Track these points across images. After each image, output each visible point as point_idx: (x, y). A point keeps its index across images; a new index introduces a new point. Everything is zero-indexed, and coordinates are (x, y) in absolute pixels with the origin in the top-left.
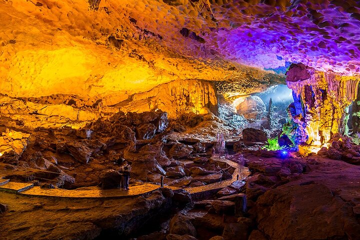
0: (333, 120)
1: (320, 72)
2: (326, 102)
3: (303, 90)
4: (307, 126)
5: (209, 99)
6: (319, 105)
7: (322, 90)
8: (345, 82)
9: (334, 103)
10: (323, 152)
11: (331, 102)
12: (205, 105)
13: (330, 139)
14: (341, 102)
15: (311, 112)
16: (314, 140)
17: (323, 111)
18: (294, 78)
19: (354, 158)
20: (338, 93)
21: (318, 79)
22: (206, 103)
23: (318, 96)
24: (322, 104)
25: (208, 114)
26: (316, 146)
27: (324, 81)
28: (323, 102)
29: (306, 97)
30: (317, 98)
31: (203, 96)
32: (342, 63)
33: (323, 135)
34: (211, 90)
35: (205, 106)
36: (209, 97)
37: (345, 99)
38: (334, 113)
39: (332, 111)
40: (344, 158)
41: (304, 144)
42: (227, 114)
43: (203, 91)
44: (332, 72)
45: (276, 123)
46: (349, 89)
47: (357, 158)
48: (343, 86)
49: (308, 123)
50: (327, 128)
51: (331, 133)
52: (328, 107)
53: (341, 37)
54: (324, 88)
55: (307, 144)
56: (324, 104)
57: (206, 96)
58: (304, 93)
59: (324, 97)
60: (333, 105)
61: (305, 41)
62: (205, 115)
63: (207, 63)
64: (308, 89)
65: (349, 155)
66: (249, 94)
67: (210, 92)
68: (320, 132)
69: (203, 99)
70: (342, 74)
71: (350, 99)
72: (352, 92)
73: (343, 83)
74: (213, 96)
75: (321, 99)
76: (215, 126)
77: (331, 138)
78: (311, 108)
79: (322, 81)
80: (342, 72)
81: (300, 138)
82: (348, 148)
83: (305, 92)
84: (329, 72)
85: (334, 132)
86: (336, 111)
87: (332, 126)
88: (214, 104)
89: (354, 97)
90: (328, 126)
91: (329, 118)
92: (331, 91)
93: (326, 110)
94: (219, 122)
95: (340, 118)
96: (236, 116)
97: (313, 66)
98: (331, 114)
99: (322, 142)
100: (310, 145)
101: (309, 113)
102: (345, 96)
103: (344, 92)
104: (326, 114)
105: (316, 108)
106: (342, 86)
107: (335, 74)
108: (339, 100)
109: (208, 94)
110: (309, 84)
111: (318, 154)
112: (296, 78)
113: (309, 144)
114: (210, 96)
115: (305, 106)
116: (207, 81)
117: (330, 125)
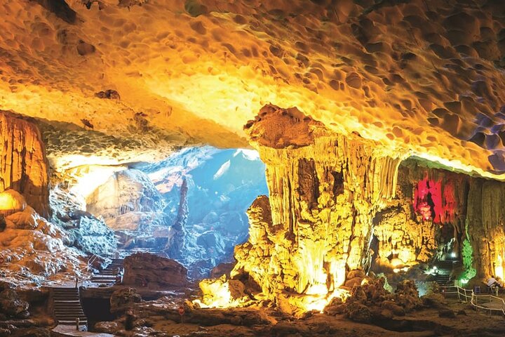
0: (352, 238)
1: (333, 134)
2: (340, 198)
3: (296, 169)
4: (299, 250)
5: (24, 170)
6: (328, 206)
7: (335, 174)
8: (377, 161)
9: (356, 204)
10: (336, 308)
11: (351, 201)
12: (12, 183)
13: (345, 282)
14: (369, 201)
15: (310, 219)
16: (312, 282)
17: (334, 219)
18: (277, 139)
19: (396, 318)
20: (365, 181)
21: (329, 149)
22: (15, 179)
23: (327, 185)
24: (333, 202)
25: (21, 210)
26: (316, 296)
27: (340, 154)
28: (335, 199)
29: (300, 185)
30: (325, 190)
31: (9, 157)
32: (382, 122)
33: (331, 272)
34: (32, 144)
35: (12, 187)
36: (23, 163)
37: (376, 196)
38: (354, 224)
39: (351, 219)
40: (377, 320)
41: (289, 292)
42: (63, 213)
43: (9, 145)
44: (358, 137)
45: (191, 245)
46: (384, 176)
47: (402, 318)
48: (374, 169)
49: (301, 243)
50: (340, 256)
51: (347, 268)
52: (344, 211)
53: (399, 76)
54: (338, 170)
55: (296, 293)
56: (336, 203)
57: (18, 159)
58: (296, 177)
59: (338, 188)
60: (353, 207)
61: (321, 66)
62: (11, 212)
63: (48, 71)
64: (306, 167)
65: (385, 313)
66: (123, 165)
67: (29, 149)
68: (326, 265)
69: (8, 168)
70: (376, 143)
71: (384, 196)
72: (387, 183)
73: (375, 162)
74: (38, 161)
75: (331, 192)
76: (42, 247)
77: (347, 279)
78: (310, 209)
79: (336, 153)
80: (377, 140)
81: (279, 278)
82: (383, 299)
83: (299, 174)
84: (353, 135)
85: (353, 266)
86: (357, 221)
87: (348, 253)
88: (37, 183)
89: (391, 194)
90: (341, 251)
91: (344, 234)
92: (354, 177)
93: (339, 218)
94: (52, 235)
95: (365, 235)
96: (86, 219)
97: (323, 120)
98: (348, 226)
99: (328, 287)
100: (303, 294)
101: (306, 221)
102: (376, 189)
103: (376, 181)
104: (339, 225)
105: (320, 210)
106: (372, 168)
107: (364, 142)
108: (366, 197)
109: (23, 153)
110: (308, 158)
111: (325, 312)
112: (281, 140)
113: (300, 291)
114: (27, 160)
115: (297, 206)
116: (20, 117)
117: (346, 250)
